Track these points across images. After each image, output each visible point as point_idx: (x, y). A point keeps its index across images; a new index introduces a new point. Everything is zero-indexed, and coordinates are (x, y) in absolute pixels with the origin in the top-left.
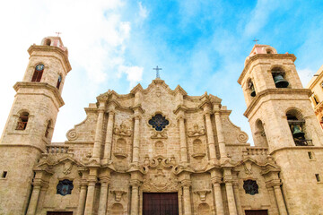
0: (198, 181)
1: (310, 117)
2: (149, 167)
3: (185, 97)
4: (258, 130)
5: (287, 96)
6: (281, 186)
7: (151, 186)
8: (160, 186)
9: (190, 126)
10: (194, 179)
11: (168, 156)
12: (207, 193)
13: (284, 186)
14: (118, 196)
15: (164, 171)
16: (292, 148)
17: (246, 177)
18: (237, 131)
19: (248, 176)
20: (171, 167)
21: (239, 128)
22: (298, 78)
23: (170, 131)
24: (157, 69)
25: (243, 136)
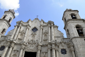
0: (44, 49)
1: (84, 27)
2: (28, 43)
3: (44, 22)
4: (68, 33)
5: (76, 21)
6: (74, 51)
7: (28, 49)
8: (31, 50)
9: (44, 31)
10: (42, 48)
11: (35, 40)
12: (46, 53)
13: (75, 51)
14: (16, 52)
15: (33, 45)
16: (78, 37)
17: (62, 48)
18: (60, 33)
19: (63, 48)
20: (36, 43)
21: (60, 32)
22: (80, 16)
23: (37, 32)
24: (37, 16)
25: (62, 34)
